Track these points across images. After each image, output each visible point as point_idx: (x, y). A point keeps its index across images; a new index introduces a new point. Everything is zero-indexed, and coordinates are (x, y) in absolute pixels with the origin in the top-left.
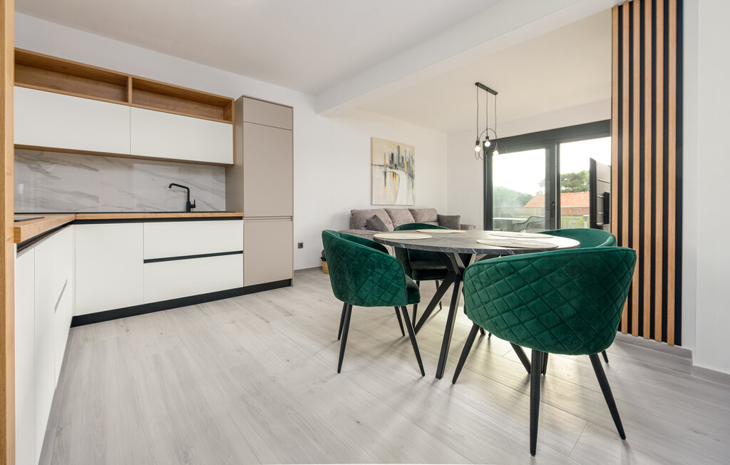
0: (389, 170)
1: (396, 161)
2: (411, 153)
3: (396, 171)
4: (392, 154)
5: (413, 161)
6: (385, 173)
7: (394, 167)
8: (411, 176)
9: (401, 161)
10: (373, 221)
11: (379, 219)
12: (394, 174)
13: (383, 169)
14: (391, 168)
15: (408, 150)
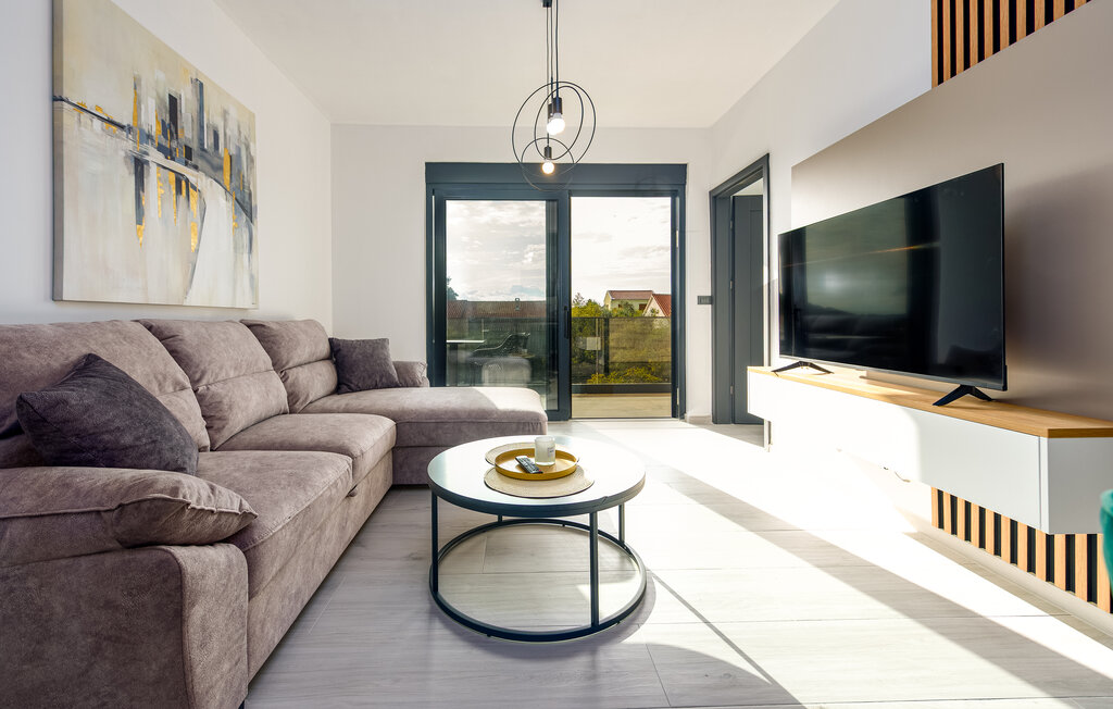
0: (155, 157)
1: (187, 132)
2: (244, 133)
3: (188, 173)
4: (173, 101)
5: (251, 160)
6: (139, 166)
7: (180, 153)
8: (245, 206)
9: (208, 142)
10: (78, 397)
11: (125, 380)
12: (181, 185)
13: (128, 145)
14: (169, 153)
15: (233, 113)
